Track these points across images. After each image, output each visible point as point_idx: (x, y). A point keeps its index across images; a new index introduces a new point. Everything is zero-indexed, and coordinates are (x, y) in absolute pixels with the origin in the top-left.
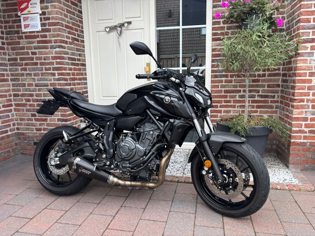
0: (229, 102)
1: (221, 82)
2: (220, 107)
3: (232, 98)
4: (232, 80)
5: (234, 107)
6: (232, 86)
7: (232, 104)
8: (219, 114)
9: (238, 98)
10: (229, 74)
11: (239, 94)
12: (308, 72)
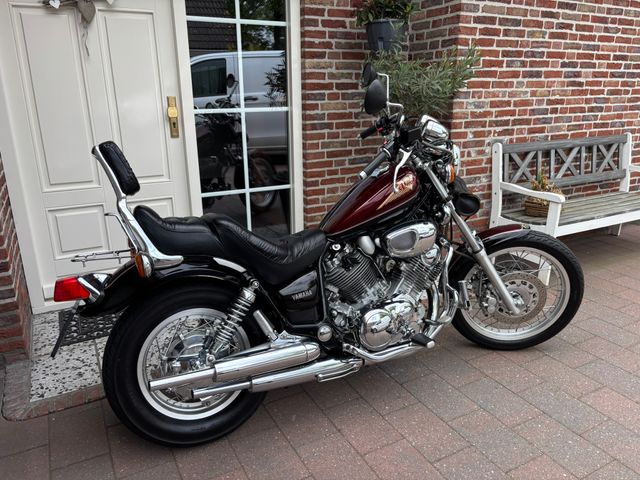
0: (335, 172)
1: (322, 136)
2: (322, 184)
3: (339, 165)
4: (338, 133)
5: (341, 180)
6: (339, 145)
7: (339, 176)
8: (320, 197)
9: (347, 166)
10: (335, 122)
11: (350, 157)
12: (463, 121)
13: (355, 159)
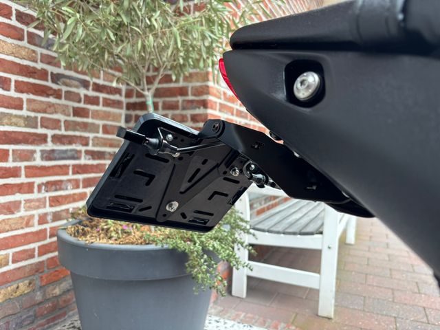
0: (14, 173)
3: (22, 159)
4: (21, 100)
6: (22, 122)
7: (22, 179)
9: (38, 161)
11: (43, 147)
12: (218, 101)
13: (53, 151)
